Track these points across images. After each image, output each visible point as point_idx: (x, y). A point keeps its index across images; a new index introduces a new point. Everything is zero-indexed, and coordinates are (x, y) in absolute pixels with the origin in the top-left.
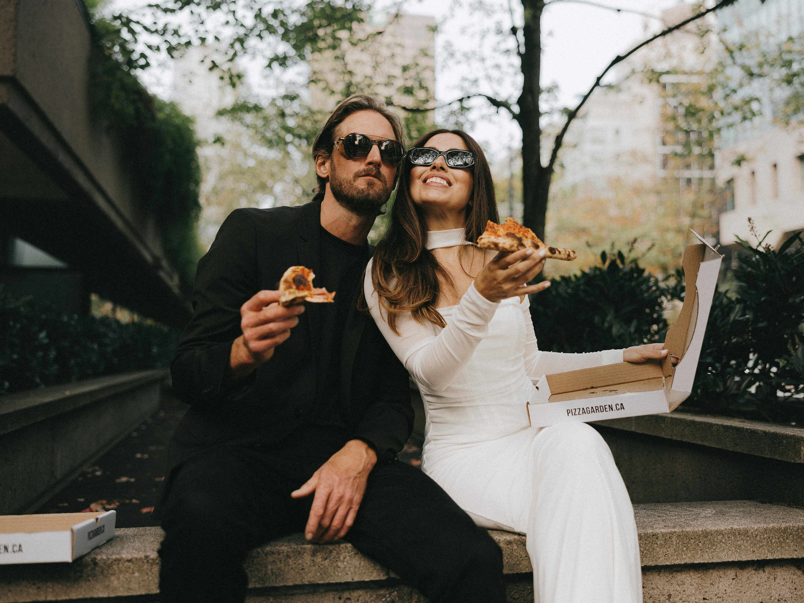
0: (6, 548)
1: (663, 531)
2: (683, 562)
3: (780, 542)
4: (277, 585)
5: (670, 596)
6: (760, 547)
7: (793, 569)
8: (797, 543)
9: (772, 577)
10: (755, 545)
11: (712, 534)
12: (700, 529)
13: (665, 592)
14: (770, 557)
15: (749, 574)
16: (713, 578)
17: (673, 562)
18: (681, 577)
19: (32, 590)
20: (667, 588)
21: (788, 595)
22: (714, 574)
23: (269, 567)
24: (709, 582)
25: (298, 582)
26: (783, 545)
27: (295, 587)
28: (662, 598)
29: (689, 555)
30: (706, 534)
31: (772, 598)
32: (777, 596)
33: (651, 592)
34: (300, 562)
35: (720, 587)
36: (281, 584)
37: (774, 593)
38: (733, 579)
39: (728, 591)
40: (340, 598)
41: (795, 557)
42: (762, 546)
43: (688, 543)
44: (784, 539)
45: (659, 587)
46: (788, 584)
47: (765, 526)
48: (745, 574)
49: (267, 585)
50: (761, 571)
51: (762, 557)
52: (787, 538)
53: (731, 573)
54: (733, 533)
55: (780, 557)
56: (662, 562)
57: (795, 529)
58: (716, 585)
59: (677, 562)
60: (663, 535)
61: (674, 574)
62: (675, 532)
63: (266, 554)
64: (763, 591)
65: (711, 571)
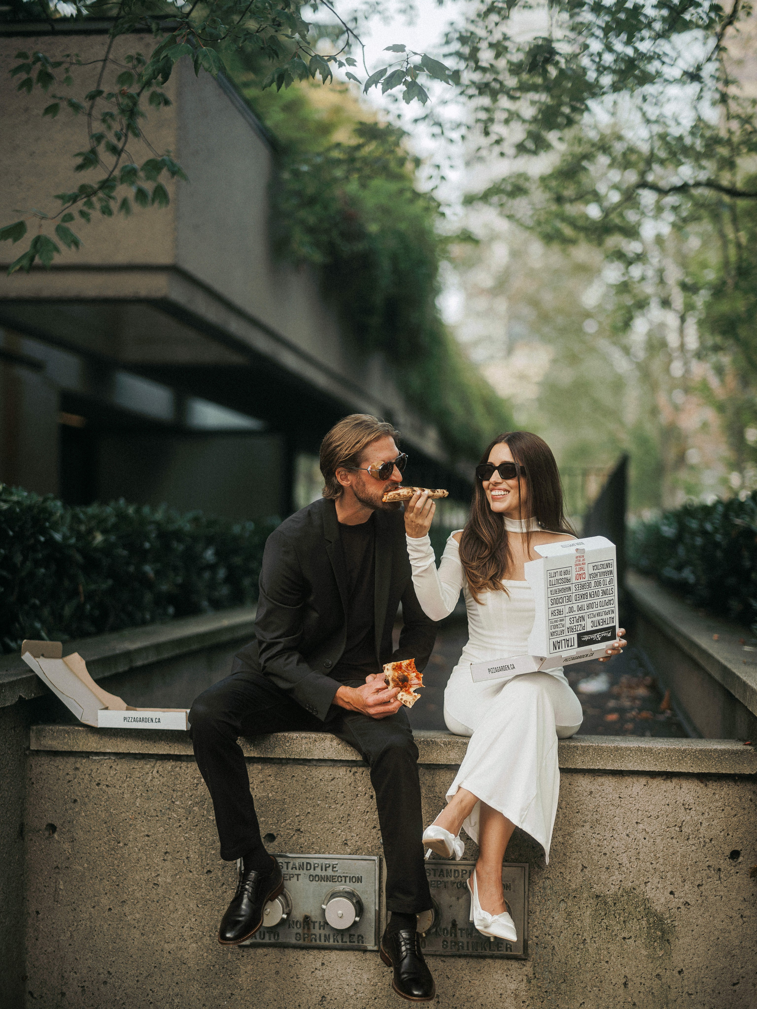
0: (152, 720)
1: (582, 744)
2: (596, 768)
3: (680, 760)
4: (308, 758)
5: (591, 793)
6: (662, 761)
7: (696, 782)
8: (693, 761)
9: (678, 787)
10: (657, 760)
11: (622, 750)
12: (613, 745)
13: (587, 790)
14: (669, 770)
15: (658, 783)
16: (627, 783)
17: (589, 767)
18: (601, 780)
19: (167, 747)
20: (590, 787)
21: (692, 801)
22: (629, 780)
23: (303, 746)
24: (624, 785)
25: (321, 757)
26: (682, 762)
27: (319, 760)
28: (585, 794)
29: (602, 763)
30: (617, 749)
31: (678, 802)
32: (682, 801)
33: (576, 788)
34: (323, 745)
35: (633, 790)
36: (311, 758)
37: (679, 798)
38: (645, 785)
39: (640, 794)
40: (350, 771)
41: (691, 771)
42: (664, 761)
43: (602, 754)
44: (682, 758)
45: (583, 785)
46: (692, 793)
47: (667, 747)
48: (656, 783)
49: (302, 757)
50: (669, 781)
51: (663, 769)
52: (685, 757)
53: (643, 781)
54: (639, 749)
55: (678, 770)
56: (580, 766)
57: (693, 751)
58: (630, 789)
59: (592, 767)
60: (582, 747)
61: (596, 777)
62: (592, 746)
63: (302, 738)
64: (670, 796)
65: (626, 778)
